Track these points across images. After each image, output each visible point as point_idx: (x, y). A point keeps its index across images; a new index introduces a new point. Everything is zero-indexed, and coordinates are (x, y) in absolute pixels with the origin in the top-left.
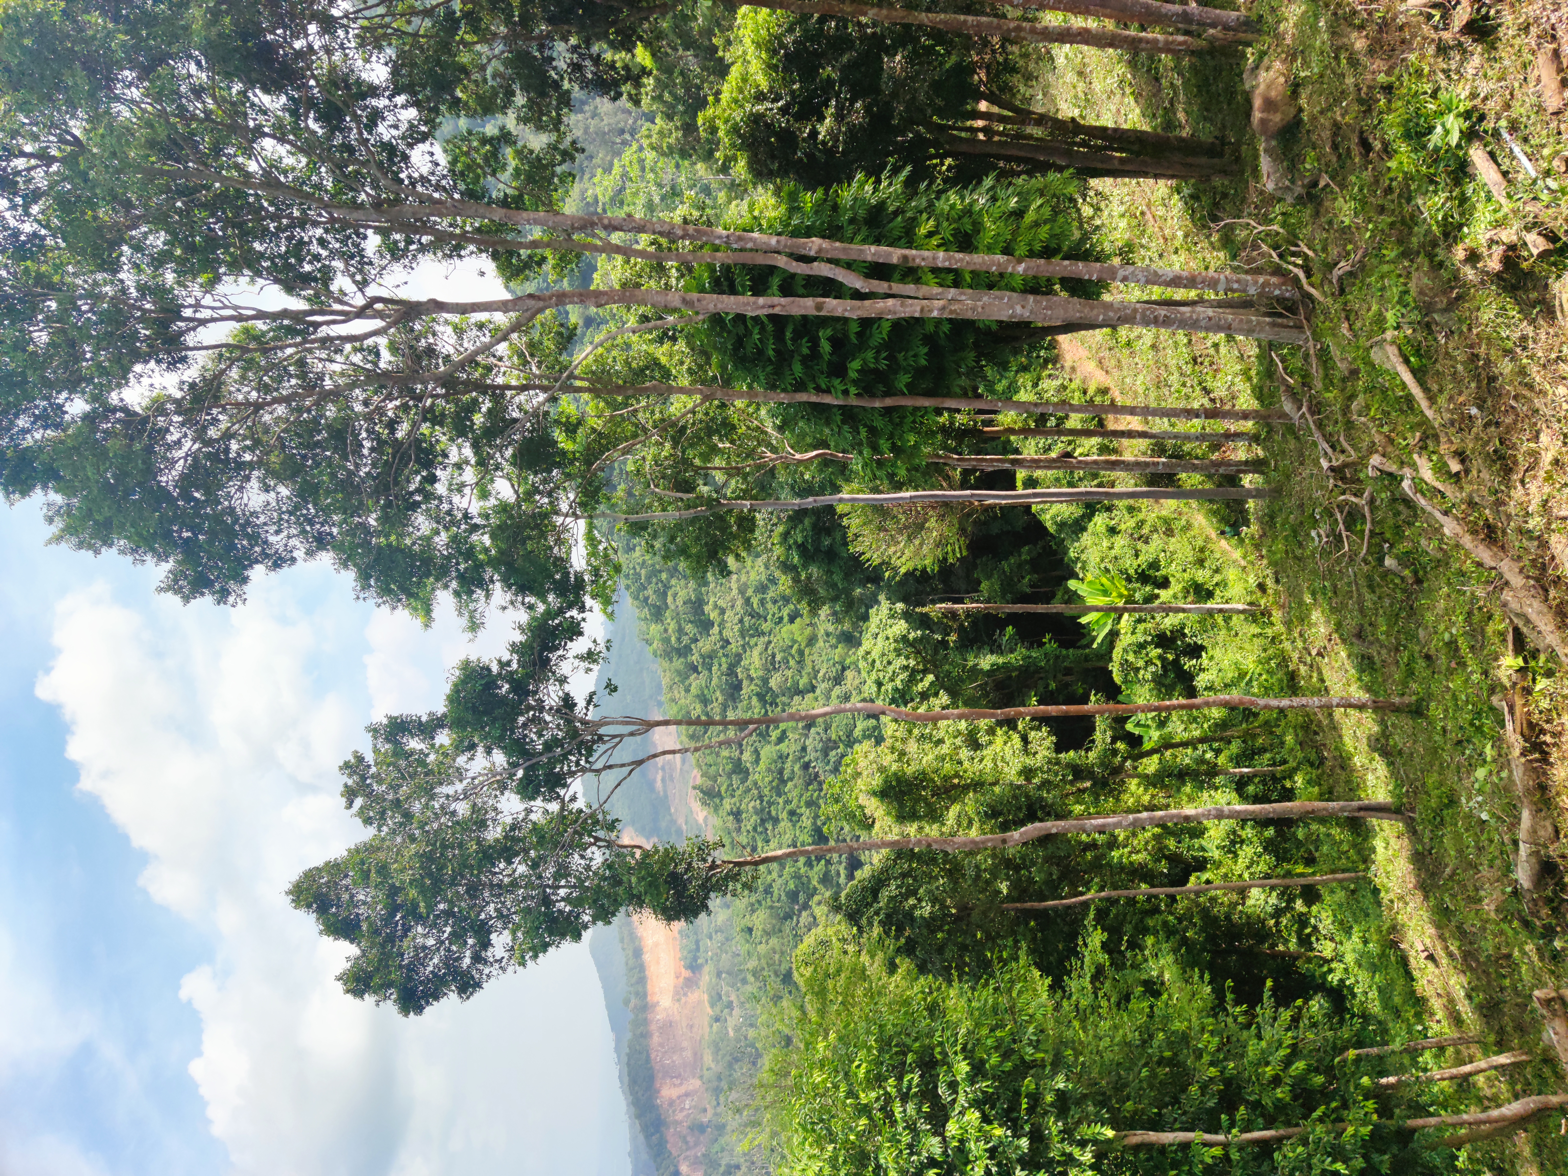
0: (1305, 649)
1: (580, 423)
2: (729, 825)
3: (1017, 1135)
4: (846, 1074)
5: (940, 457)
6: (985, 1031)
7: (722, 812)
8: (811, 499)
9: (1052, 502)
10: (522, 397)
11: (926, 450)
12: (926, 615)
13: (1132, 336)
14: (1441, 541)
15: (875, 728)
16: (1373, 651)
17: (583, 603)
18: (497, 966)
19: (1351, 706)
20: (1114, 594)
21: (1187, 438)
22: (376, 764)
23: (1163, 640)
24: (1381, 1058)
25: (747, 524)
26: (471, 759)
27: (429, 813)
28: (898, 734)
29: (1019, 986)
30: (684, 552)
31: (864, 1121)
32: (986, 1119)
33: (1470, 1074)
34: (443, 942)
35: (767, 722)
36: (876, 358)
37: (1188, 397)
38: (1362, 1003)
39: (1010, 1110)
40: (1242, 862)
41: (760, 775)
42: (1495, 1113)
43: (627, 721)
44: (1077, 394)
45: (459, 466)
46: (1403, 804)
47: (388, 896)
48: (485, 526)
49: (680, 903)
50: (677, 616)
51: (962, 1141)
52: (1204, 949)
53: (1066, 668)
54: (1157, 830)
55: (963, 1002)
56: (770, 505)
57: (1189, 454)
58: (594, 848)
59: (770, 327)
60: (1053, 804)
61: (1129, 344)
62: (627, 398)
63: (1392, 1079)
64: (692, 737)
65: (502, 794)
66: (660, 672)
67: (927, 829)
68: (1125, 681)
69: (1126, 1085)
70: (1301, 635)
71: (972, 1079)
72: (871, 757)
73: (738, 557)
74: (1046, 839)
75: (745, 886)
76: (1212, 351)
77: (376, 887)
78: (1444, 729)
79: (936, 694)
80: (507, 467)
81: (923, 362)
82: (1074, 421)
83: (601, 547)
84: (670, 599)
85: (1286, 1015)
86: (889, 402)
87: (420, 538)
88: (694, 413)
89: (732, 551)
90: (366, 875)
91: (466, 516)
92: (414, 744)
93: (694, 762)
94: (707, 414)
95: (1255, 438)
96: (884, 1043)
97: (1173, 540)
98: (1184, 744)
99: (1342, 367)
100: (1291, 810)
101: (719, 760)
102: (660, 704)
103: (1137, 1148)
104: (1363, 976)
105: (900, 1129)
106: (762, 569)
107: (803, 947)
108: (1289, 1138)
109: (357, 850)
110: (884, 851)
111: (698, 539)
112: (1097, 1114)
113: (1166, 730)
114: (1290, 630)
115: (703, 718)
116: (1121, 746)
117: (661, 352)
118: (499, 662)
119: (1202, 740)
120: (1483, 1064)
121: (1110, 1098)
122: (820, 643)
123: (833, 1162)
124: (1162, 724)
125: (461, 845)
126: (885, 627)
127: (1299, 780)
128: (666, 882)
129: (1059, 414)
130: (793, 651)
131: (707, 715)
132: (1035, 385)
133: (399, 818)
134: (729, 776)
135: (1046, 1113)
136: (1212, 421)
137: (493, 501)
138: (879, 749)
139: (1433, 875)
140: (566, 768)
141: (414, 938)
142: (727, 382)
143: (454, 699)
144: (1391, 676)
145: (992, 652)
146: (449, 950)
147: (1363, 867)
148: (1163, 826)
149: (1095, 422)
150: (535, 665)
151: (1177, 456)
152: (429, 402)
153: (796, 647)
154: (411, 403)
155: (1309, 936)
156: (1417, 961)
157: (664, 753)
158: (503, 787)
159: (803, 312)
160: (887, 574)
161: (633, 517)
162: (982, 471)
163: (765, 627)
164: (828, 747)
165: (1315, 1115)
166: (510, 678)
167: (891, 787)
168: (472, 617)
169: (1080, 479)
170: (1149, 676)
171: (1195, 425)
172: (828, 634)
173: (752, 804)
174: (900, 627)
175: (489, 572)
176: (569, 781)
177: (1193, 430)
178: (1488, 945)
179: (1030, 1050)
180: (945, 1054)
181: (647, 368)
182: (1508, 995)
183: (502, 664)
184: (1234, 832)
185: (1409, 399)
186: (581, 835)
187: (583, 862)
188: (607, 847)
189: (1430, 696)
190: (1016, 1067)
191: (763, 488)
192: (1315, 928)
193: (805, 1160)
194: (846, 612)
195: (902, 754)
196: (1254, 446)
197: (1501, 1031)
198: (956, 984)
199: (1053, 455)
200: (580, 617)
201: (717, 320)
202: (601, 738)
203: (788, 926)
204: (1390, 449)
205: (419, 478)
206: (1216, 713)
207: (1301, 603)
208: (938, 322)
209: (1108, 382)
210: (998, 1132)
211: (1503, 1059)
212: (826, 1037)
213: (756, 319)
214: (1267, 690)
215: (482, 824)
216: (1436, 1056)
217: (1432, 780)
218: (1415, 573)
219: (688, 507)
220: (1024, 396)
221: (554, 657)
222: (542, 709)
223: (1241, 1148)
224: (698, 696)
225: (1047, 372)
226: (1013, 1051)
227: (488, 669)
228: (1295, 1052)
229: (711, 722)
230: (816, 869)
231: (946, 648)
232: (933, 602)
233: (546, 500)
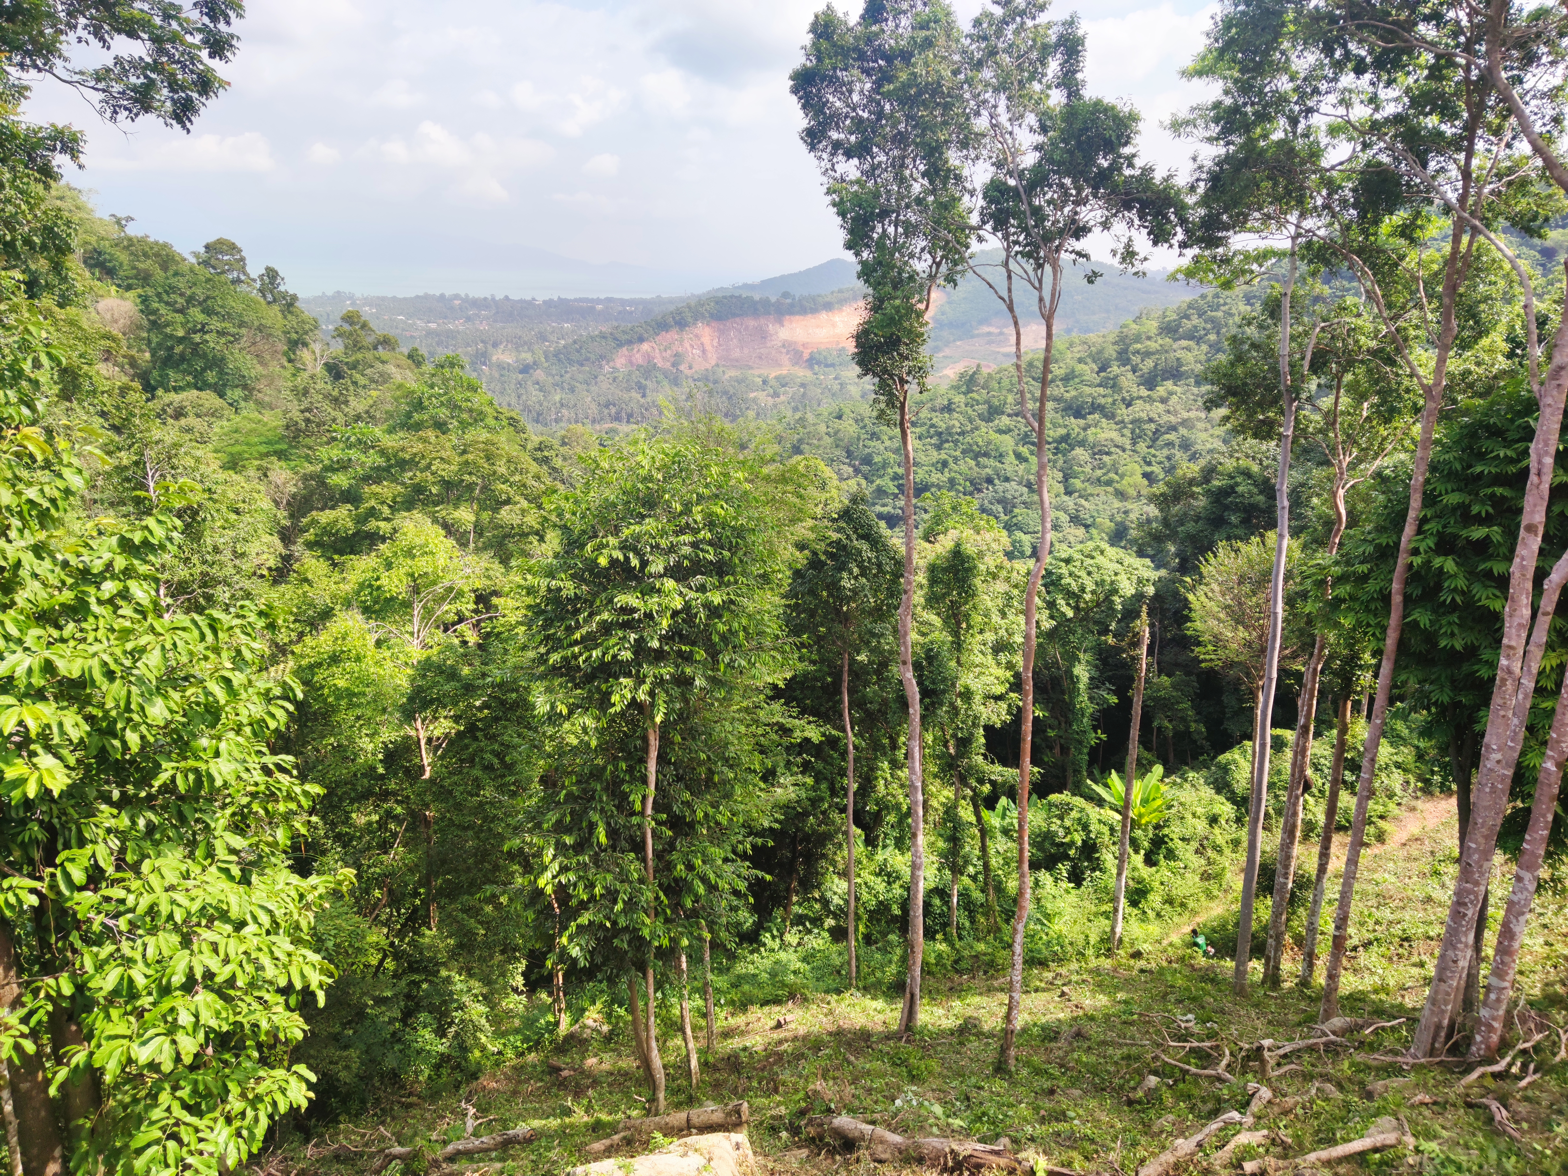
0: (1070, 982)
1: (1413, 241)
2: (939, 400)
3: (661, 638)
4: (717, 496)
5: (1322, 648)
6: (744, 622)
7: (951, 394)
8: (1286, 503)
9: (1253, 764)
10: (1454, 172)
11: (1332, 637)
12: (1138, 616)
13: (1446, 879)
14: (1170, 1134)
15: (1022, 553)
16: (1062, 1043)
17: (1191, 246)
18: (829, 166)
19: (1010, 1009)
20: (1143, 810)
21: (1313, 913)
22: (1036, 27)
23: (1090, 849)
24: (701, 960)
25: (1265, 430)
26: (1031, 129)
27: (980, 87)
28: (1015, 574)
29: (779, 657)
30: (1240, 358)
31: (679, 508)
32: (675, 614)
33: (684, 1033)
34: (854, 110)
35: (1039, 445)
36: (1455, 589)
37: (1362, 924)
38: (745, 958)
39: (681, 636)
40: (870, 879)
41: (985, 434)
42: (654, 1044)
43: (1055, 294)
44: (1380, 809)
45: (1373, 100)
46: (914, 1034)
47: (902, 51)
48: (1294, 133)
49: (871, 348)
50: (1164, 350)
51: (659, 591)
52: (798, 829)
53: (1068, 749)
54: (905, 808)
55: (768, 607)
56: (1285, 457)
57: (1294, 913)
58: (930, 262)
59: (1512, 469)
60: (936, 715)
61: (1437, 873)
62: (1440, 298)
63: (684, 966)
64: (1030, 364)
65: (993, 164)
66: (1104, 331)
67: (920, 593)
68: (1050, 805)
69: (694, 739)
70: (1084, 981)
71: (707, 605)
72: (994, 546)
73: (1226, 419)
74: (904, 703)
75: (882, 413)
76: (1415, 959)
77: (912, 38)
78: (981, 1088)
79: (1052, 617)
80: (1364, 157)
81: (1443, 643)
82: (1346, 800)
83: (1255, 267)
84: (1184, 343)
85: (742, 886)
86: (1397, 599)
87: (1288, 59)
88: (1411, 376)
89: (1233, 412)
90: (923, 26)
91: (1309, 111)
92: (1053, 67)
93: (1004, 366)
94: (1408, 391)
95: (1304, 982)
96: (740, 532)
97: (1197, 879)
98: (984, 848)
99: (1378, 1086)
100: (915, 932)
101: (1004, 392)
102: (1069, 331)
103: (645, 739)
104: (768, 963)
105: (671, 539)
106: (1209, 446)
107: (822, 465)
108: (646, 868)
109: (948, 14)
110: (903, 550)
111: (1254, 375)
112: (673, 710)
113: (998, 835)
114: (1090, 972)
115: (1050, 377)
116: (986, 788)
117: (1497, 339)
118: (1134, 156)
119: (986, 866)
120: (691, 1045)
121: (684, 723)
122: (1117, 504)
123: (648, 478)
124: (1006, 832)
125: (945, 123)
126: (1130, 571)
127: (943, 947)
128: (892, 334)
129: (1358, 787)
130: (1112, 475)
131: (1053, 381)
132: (1398, 766)
133: (978, 55)
134: (987, 402)
135: (677, 666)
136: (1330, 943)
137: (1324, 140)
138: (1001, 554)
139: (849, 1044)
140: (1013, 230)
141: (860, 80)
142: (1445, 417)
143: (1098, 107)
144: (1037, 1054)
145: (1091, 679)
146: (846, 117)
147: (861, 984)
148: (909, 813)
149: (1344, 822)
150: (1127, 194)
151: (1293, 900)
152: (1461, 61)
153: (1116, 478)
154: (1462, 39)
155: (804, 925)
156: (777, 1012)
157: (1018, 334)
158: (999, 165)
159: (1527, 508)
160: (1188, 579)
161: (1286, 303)
162: (1298, 695)
163: (1142, 447)
164: (1008, 505)
165: (661, 894)
166: (1115, 167)
167: (963, 562)
168: (1187, 123)
169: (1276, 797)
170: (1054, 828)
171: (1327, 923)
172: (1126, 512)
173: (957, 424)
174: (1128, 589)
175: (1238, 140)
176: (999, 234)
177: (1321, 922)
178: (786, 1076)
179: (727, 660)
180: (728, 584)
181: (1477, 322)
182: (743, 1082)
183: (1130, 161)
184: (898, 878)
185: (1331, 1142)
186: (944, 248)
187: (918, 250)
188: (930, 275)
189: (1014, 1084)
190: (713, 645)
191: (1306, 451)
192: (809, 932)
193: (651, 453)
194: (1150, 534)
195: (995, 577)
196: (1296, 980)
197: (715, 1068)
198: (783, 601)
199: (1309, 772)
200: (1175, 241)
201: (1531, 406)
202: (1040, 266)
203: (840, 453)
204: (1276, 1109)
205: (1363, 53)
206: (1012, 885)
207: (1117, 988)
208: (1493, 665)
209: (1392, 844)
210: (665, 623)
211: (694, 1063)
212: (746, 480)
213: (1526, 453)
214: (1031, 936)
215: (964, 145)
216: (699, 1010)
217: (934, 1065)
218: (1139, 1102)
219: (1292, 366)
220: (1385, 751)
221: (1133, 215)
222: (1077, 203)
223: (640, 826)
224: (1073, 371)
225: (1412, 780)
226: (727, 645)
227: (1126, 144)
228: (712, 888)
229: (1044, 383)
230: (891, 484)
231: (1100, 633)
232: (1152, 626)
233: (1319, 202)
